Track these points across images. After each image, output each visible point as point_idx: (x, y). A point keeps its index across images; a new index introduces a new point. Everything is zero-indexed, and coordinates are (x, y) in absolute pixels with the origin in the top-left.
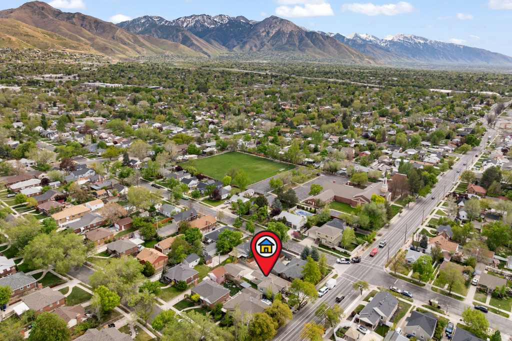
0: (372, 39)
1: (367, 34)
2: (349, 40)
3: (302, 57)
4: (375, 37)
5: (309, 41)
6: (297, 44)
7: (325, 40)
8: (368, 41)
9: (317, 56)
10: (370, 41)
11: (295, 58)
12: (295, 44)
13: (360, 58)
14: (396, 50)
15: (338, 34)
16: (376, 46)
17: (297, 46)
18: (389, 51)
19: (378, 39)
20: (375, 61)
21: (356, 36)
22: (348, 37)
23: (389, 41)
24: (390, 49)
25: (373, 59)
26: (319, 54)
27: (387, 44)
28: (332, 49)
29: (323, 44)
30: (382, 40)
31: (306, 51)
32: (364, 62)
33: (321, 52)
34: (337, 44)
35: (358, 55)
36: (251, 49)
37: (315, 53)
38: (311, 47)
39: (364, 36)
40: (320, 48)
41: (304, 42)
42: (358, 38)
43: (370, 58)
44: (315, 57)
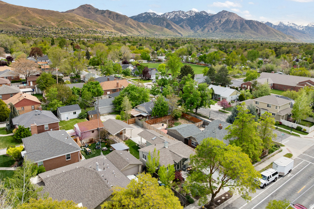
0: (292, 25)
1: (288, 22)
2: (275, 26)
3: (242, 36)
4: (294, 24)
5: (248, 26)
6: (239, 28)
7: (259, 25)
8: (289, 27)
9: (252, 35)
10: (291, 27)
11: (237, 37)
12: (238, 28)
13: (283, 37)
14: (310, 33)
15: (268, 22)
16: (295, 30)
17: (239, 29)
18: (305, 33)
19: (297, 25)
20: (294, 40)
21: (281, 23)
22: (275, 25)
23: (305, 26)
24: (306, 32)
25: (293, 38)
26: (254, 34)
27: (304, 29)
28: (263, 31)
29: (257, 27)
30: (300, 26)
31: (245, 32)
32: (286, 40)
33: (256, 33)
34: (267, 28)
35: (282, 35)
36: (209, 31)
37: (251, 33)
38: (249, 30)
39: (286, 23)
40: (255, 30)
41: (244, 26)
42: (282, 25)
43: (290, 37)
44: (250, 36)
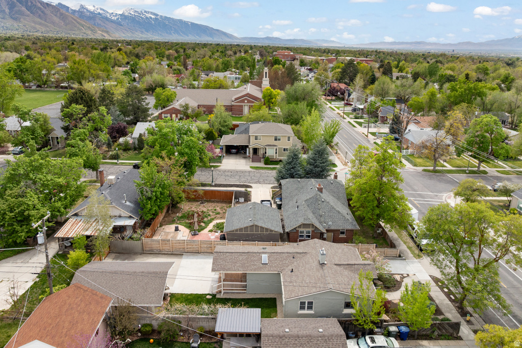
0: (101, 12)
1: (94, 6)
2: (75, 11)
3: (17, 28)
4: (104, 10)
5: (24, 9)
6: (7, 11)
7: (45, 8)
8: (96, 14)
9: (38, 26)
10: (99, 14)
11: (7, 29)
12: (4, 11)
13: (92, 30)
14: (128, 24)
15: (60, 4)
16: (107, 19)
17: (8, 13)
18: (121, 25)
19: (108, 12)
20: (109, 35)
21: (82, 7)
22: (74, 9)
23: (120, 14)
24: (122, 23)
25: (107, 32)
26: (40, 24)
27: (118, 18)
28: (56, 19)
29: (43, 12)
30: (112, 13)
31: (22, 20)
32: (97, 35)
33: (43, 22)
34: (62, 14)
35: (89, 27)
37: (35, 22)
38: (28, 16)
39: (91, 8)
40: (40, 17)
41: (16, 9)
42: (85, 10)
43: (103, 31)
44: (35, 28)
